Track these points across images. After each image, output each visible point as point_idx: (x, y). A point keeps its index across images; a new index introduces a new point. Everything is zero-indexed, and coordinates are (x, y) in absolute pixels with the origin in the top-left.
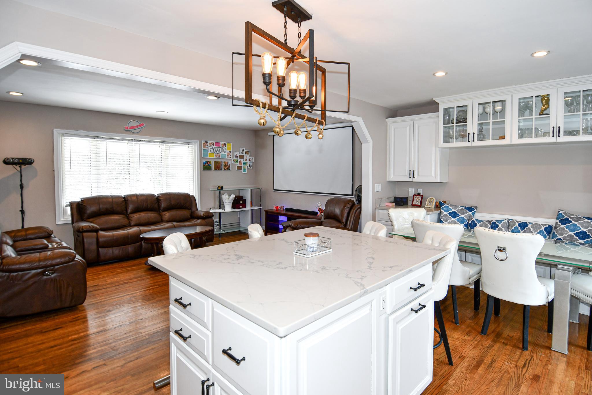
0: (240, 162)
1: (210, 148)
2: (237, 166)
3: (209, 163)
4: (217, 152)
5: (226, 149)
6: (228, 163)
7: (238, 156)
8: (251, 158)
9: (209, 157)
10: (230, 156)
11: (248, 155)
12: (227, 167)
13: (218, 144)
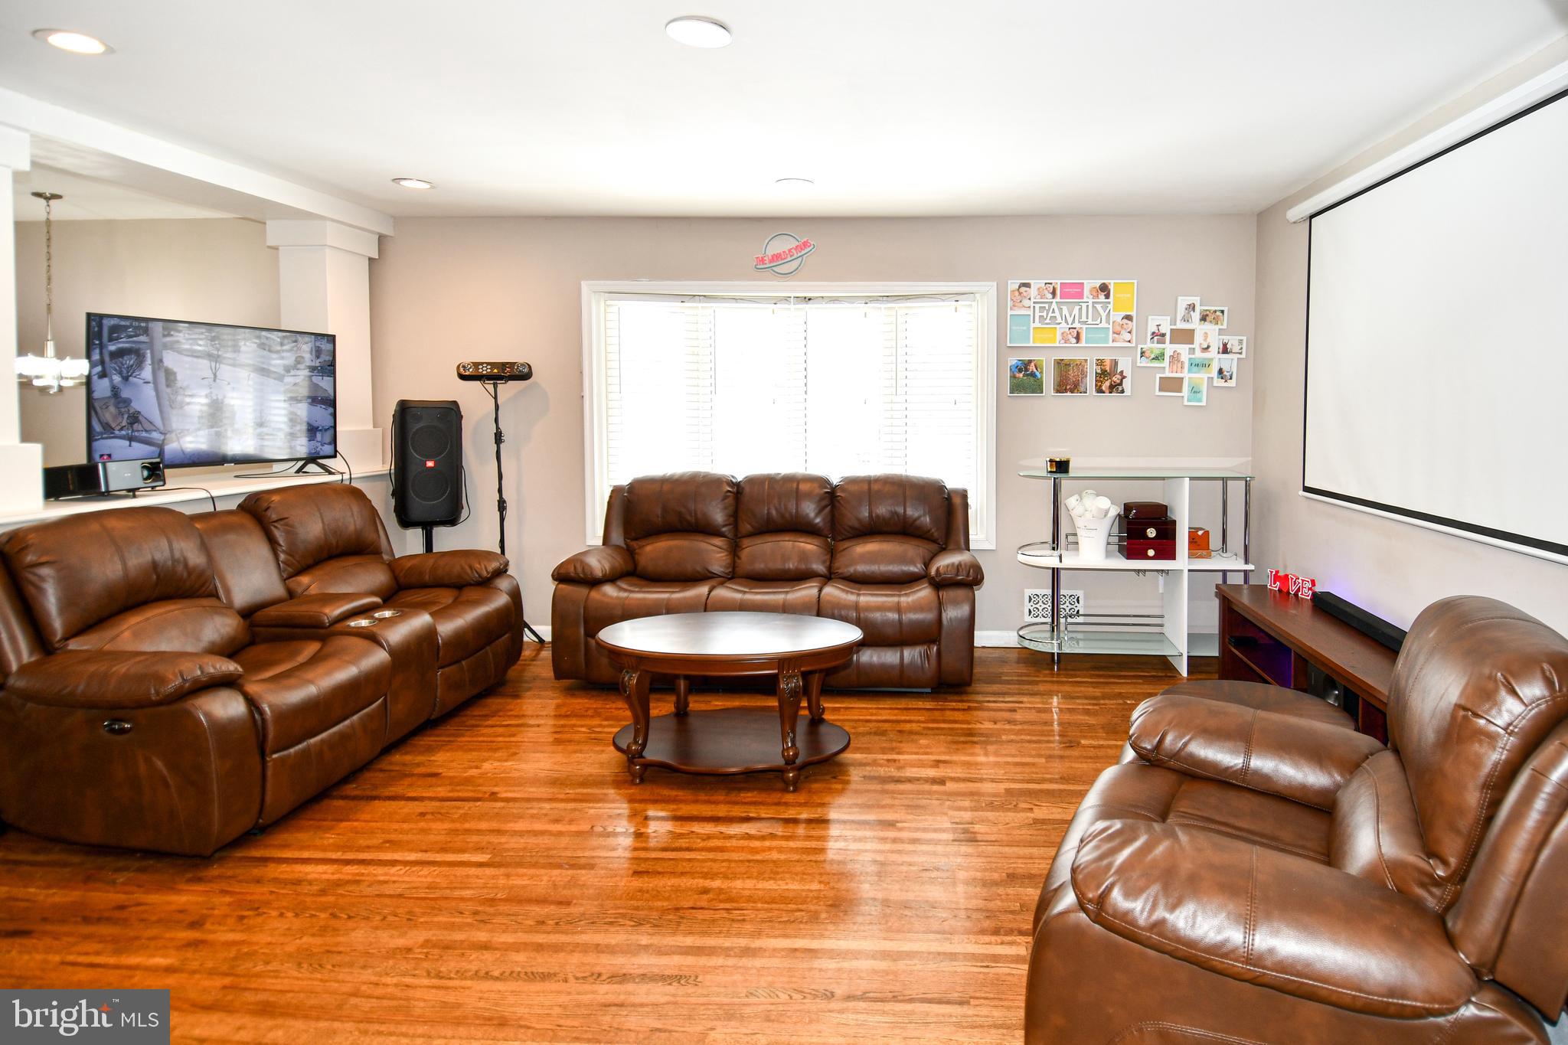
0: (1175, 358)
1: (1037, 306)
2: (1158, 376)
3: (1032, 367)
4: (1070, 320)
5: (1110, 306)
6: (1115, 363)
7: (1163, 335)
8: (1233, 343)
9: (1034, 343)
10: (1128, 337)
11: (1217, 327)
12: (1110, 380)
13: (1073, 292)
